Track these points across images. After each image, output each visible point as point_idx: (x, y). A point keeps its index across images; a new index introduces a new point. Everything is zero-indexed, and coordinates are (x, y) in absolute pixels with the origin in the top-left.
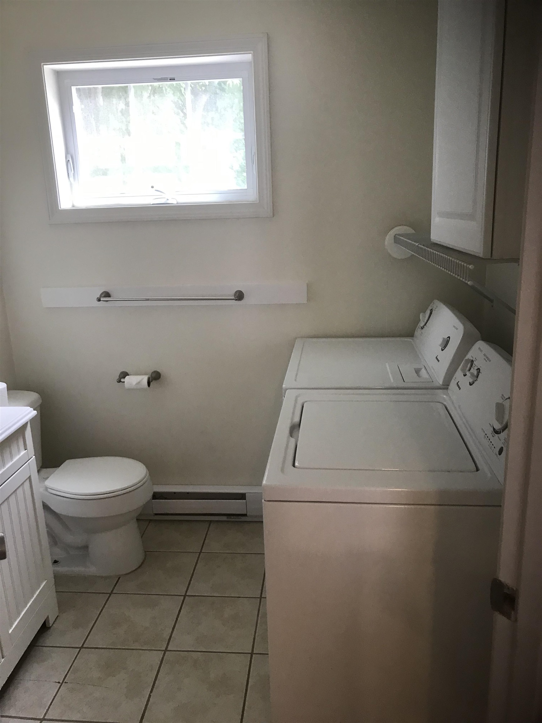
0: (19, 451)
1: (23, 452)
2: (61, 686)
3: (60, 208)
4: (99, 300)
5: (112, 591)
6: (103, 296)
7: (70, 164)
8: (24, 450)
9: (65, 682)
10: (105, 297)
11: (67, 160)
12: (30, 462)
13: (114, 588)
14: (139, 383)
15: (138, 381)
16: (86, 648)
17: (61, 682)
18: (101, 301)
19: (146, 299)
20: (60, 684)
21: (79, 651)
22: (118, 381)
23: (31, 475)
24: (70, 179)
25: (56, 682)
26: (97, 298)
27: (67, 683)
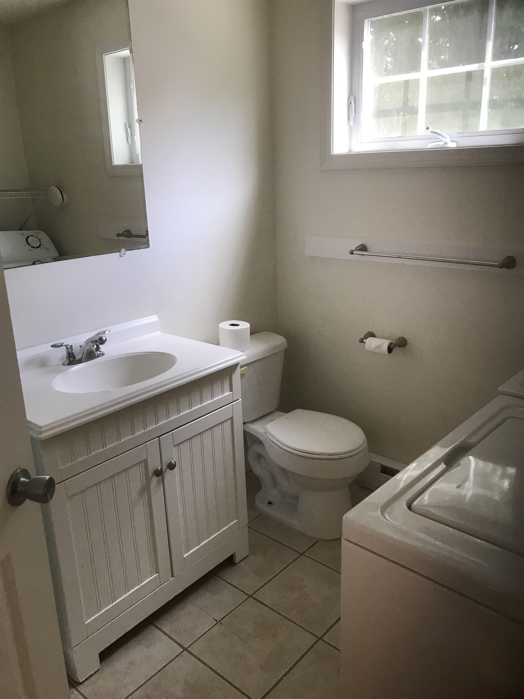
0: (223, 392)
1: (227, 393)
2: (216, 624)
3: (333, 153)
4: (352, 253)
5: (304, 552)
6: (358, 248)
7: (352, 106)
8: (230, 391)
9: (221, 622)
10: (359, 250)
11: (350, 102)
12: (234, 404)
13: (307, 550)
14: (378, 347)
15: (379, 344)
16: (255, 599)
17: (218, 621)
18: (353, 254)
19: (398, 256)
20: (216, 622)
21: (247, 598)
22: (360, 340)
23: (234, 417)
24: (350, 122)
25: (214, 618)
26: (351, 250)
27: (222, 624)
